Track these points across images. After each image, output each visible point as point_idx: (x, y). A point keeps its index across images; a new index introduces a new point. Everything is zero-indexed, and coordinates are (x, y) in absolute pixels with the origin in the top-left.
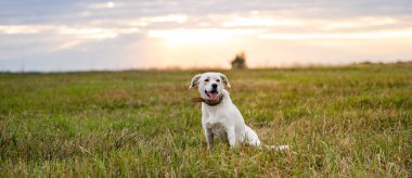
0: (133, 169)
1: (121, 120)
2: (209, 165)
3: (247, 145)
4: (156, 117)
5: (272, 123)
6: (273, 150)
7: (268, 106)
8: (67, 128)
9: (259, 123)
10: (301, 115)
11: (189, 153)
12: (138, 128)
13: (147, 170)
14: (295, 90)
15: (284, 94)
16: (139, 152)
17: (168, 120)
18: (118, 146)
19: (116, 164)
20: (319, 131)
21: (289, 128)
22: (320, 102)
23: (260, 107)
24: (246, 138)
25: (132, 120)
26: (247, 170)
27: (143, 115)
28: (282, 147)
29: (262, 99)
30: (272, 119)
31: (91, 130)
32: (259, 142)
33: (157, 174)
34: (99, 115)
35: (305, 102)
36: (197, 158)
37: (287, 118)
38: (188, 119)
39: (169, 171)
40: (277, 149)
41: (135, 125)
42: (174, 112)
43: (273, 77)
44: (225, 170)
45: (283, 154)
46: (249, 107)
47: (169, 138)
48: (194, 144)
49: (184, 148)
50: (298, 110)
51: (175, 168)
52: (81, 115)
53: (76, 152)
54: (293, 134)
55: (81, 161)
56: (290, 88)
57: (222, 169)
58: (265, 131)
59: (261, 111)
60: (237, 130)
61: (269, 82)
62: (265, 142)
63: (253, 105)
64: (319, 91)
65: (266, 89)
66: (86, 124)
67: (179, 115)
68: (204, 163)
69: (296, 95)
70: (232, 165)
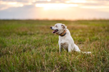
0: (30, 60)
1: (25, 40)
2: (60, 59)
3: (75, 51)
4: (39, 39)
5: (85, 43)
6: (85, 54)
7: (83, 36)
8: (3, 43)
9: (79, 42)
10: (96, 39)
11: (52, 54)
12: (32, 43)
13: (36, 61)
14: (94, 29)
15: (89, 31)
16: (33, 54)
17: (43, 40)
18: (24, 51)
19: (23, 58)
20: (104, 46)
21: (91, 45)
22: (104, 34)
23: (80, 36)
24: (74, 49)
25: (30, 40)
26: (75, 62)
27: (34, 38)
28: (88, 53)
29: (80, 33)
30: (84, 41)
31: (13, 44)
32: (79, 50)
33: (39, 62)
34: (16, 37)
35: (98, 34)
36: (55, 56)
37: (90, 40)
38: (52, 40)
39: (44, 61)
40: (86, 53)
41: (31, 42)
42: (46, 37)
43: (85, 24)
44: (66, 61)
45: (89, 55)
46: (75, 36)
47: (44, 48)
48: (54, 51)
49: (50, 52)
50: (95, 37)
51: (46, 60)
52: (9, 37)
53: (7, 53)
54: (93, 47)
55: (9, 57)
56: (92, 28)
57: (65, 61)
58: (82, 45)
59: (80, 38)
60: (72, 45)
61: (83, 26)
62: (82, 50)
63: (77, 35)
64: (103, 30)
65: (82, 28)
66: (11, 41)
67: (48, 39)
68: (58, 58)
69: (94, 31)
70: (69, 59)
